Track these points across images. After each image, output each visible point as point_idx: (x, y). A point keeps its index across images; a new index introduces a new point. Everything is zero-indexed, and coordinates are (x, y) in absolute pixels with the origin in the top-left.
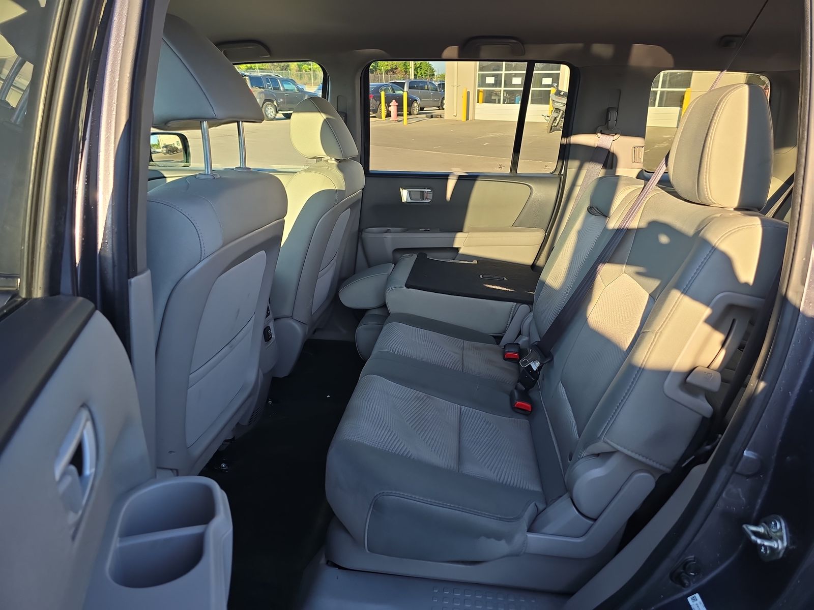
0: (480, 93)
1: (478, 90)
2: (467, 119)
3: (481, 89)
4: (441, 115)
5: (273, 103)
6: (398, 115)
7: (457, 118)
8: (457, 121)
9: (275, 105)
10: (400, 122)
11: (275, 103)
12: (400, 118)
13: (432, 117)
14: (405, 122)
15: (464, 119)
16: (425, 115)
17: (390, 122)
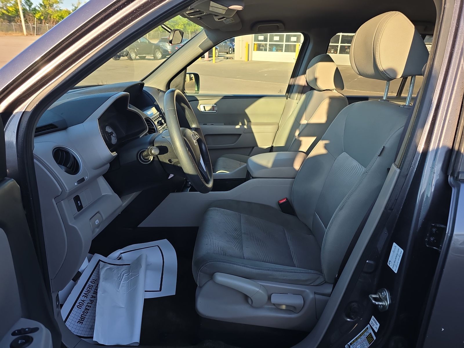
0: (255, 45)
1: (254, 43)
2: (248, 60)
3: (256, 43)
4: (232, 58)
5: (134, 50)
6: (209, 57)
7: (242, 60)
8: (242, 61)
9: (136, 52)
10: (210, 62)
11: (136, 51)
12: (210, 59)
13: (227, 58)
14: (214, 61)
15: (246, 60)
16: (223, 57)
17: (204, 61)
